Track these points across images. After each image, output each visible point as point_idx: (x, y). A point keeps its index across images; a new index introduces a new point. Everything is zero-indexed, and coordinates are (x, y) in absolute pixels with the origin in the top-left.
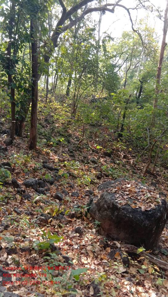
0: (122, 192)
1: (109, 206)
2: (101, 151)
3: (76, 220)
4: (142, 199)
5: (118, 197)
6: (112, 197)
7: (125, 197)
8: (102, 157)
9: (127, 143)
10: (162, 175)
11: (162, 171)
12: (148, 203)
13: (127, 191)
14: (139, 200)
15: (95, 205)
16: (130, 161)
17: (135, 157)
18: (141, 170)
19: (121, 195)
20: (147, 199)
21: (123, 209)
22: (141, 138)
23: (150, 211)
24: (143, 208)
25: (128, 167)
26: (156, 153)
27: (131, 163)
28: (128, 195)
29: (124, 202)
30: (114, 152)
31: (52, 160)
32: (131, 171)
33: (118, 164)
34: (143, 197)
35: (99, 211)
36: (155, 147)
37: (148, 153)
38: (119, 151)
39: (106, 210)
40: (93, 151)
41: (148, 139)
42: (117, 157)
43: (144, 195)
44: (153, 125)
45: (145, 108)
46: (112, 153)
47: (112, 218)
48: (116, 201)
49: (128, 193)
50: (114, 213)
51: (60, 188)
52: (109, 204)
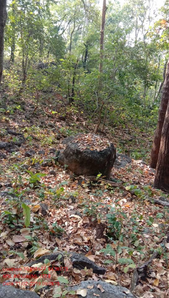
0: (82, 142)
1: (74, 152)
2: (55, 115)
3: (48, 168)
4: (97, 144)
5: (80, 145)
6: (75, 145)
7: (85, 144)
8: (57, 121)
9: (79, 107)
10: (110, 133)
11: (109, 130)
12: (101, 146)
13: (86, 141)
14: (95, 145)
15: (63, 154)
16: (83, 123)
17: (87, 120)
18: (93, 130)
19: (82, 143)
20: (101, 144)
21: (84, 152)
22: (91, 101)
23: (103, 151)
24: (98, 150)
25: (81, 128)
26: (104, 114)
27: (84, 124)
28: (87, 143)
29: (84, 148)
30: (67, 116)
31: (13, 127)
32: (84, 131)
33: (73, 126)
34: (97, 143)
35: (66, 158)
36: (103, 109)
37: (97, 114)
38: (72, 115)
39: (72, 155)
40: (49, 117)
41: (97, 102)
42: (71, 121)
43: (98, 141)
44: (100, 88)
45: (92, 72)
46: (66, 117)
47: (77, 160)
48: (79, 147)
49: (86, 142)
50: (78, 156)
51: (27, 149)
52: (74, 151)
